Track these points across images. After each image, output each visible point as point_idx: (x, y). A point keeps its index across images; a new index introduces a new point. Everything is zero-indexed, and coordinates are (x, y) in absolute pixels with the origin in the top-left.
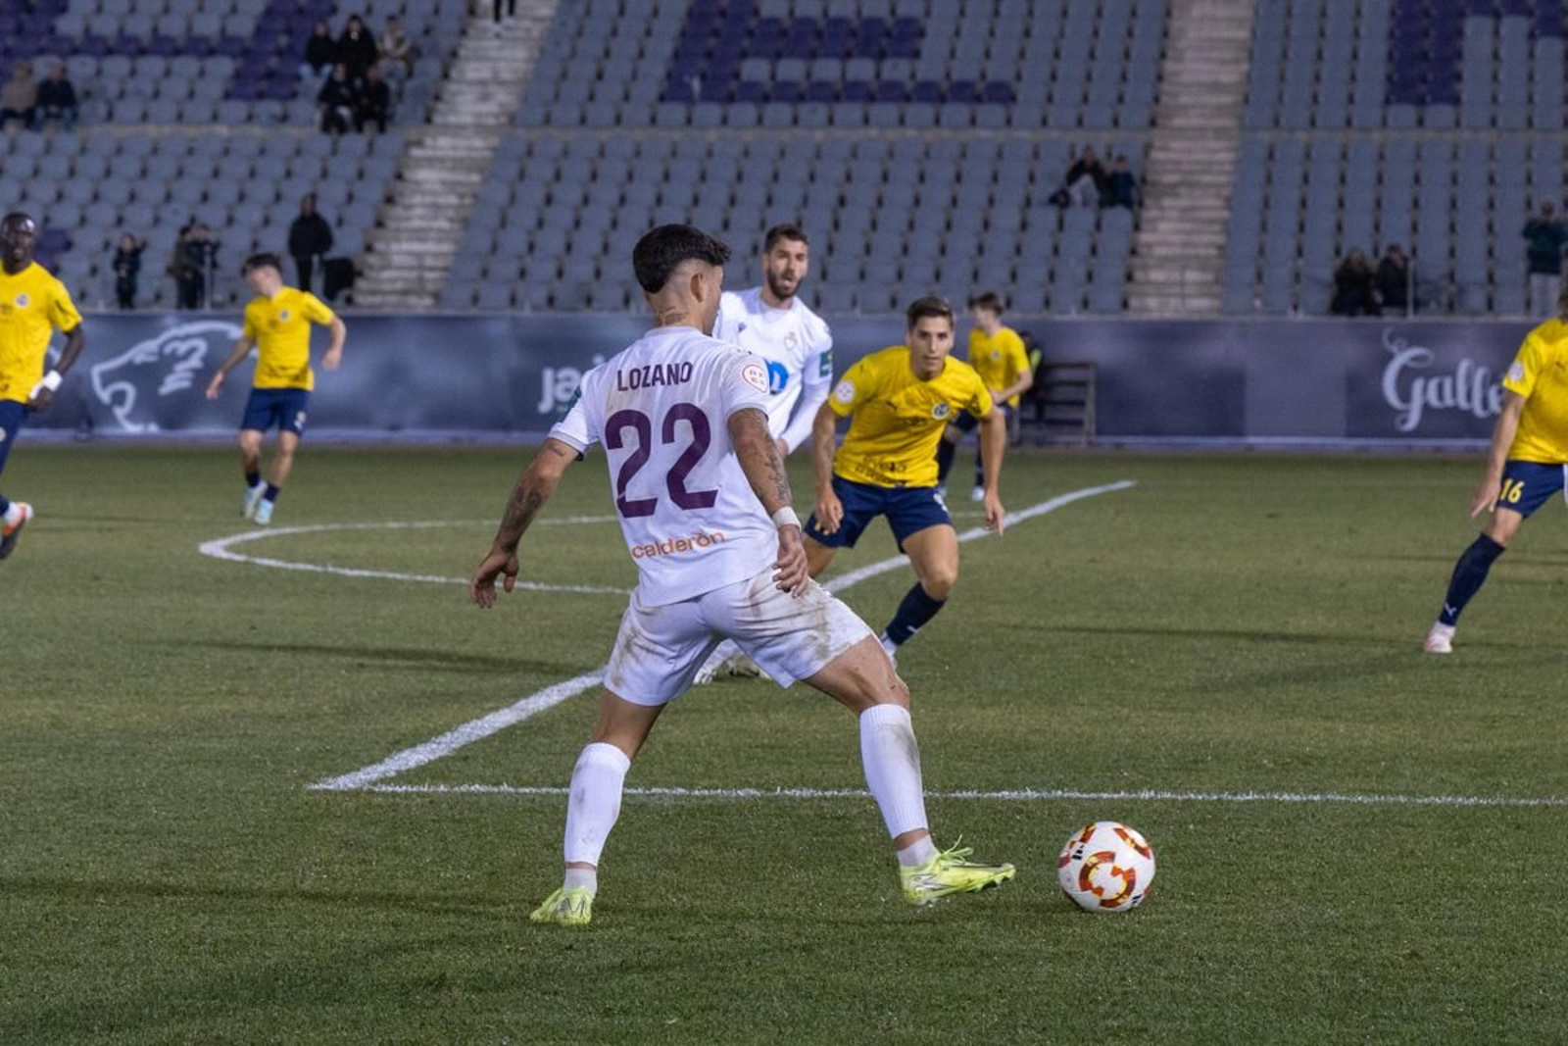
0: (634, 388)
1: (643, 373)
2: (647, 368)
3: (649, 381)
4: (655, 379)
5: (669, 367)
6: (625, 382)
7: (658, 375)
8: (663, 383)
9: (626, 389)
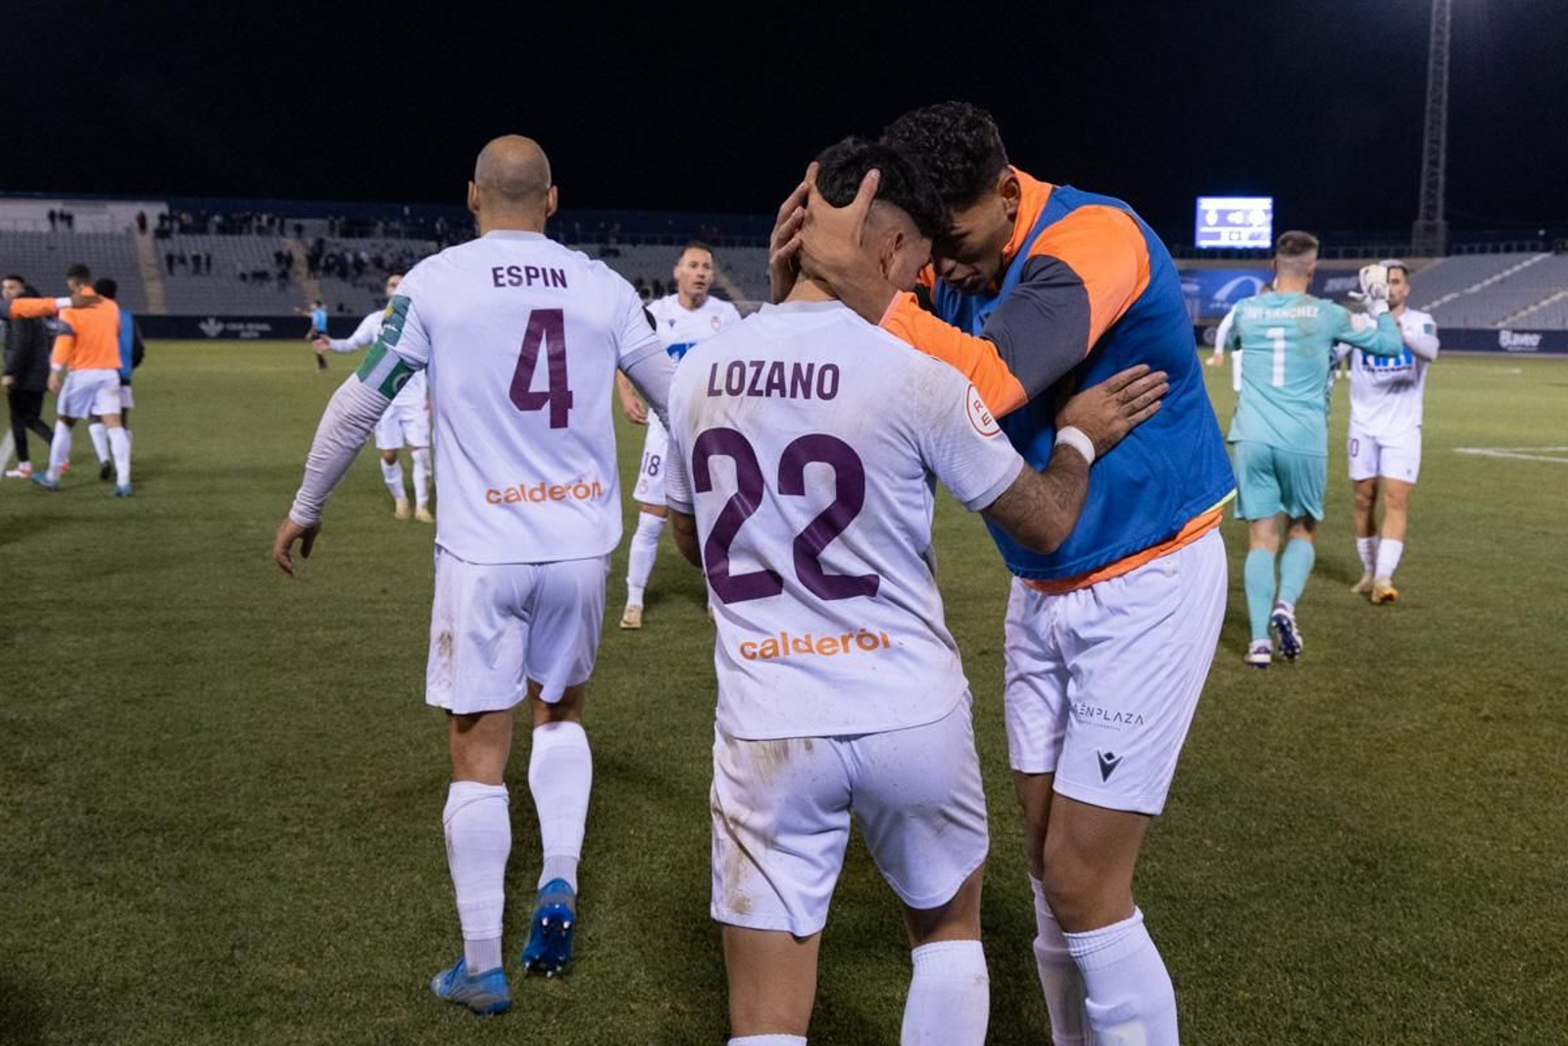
0: (733, 393)
1: (750, 372)
2: (759, 365)
3: (761, 385)
4: (770, 386)
5: (797, 367)
6: (720, 383)
7: (776, 380)
8: (783, 394)
9: (719, 393)
